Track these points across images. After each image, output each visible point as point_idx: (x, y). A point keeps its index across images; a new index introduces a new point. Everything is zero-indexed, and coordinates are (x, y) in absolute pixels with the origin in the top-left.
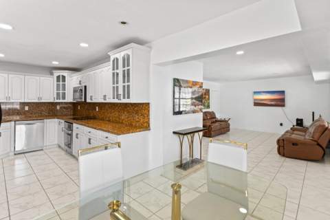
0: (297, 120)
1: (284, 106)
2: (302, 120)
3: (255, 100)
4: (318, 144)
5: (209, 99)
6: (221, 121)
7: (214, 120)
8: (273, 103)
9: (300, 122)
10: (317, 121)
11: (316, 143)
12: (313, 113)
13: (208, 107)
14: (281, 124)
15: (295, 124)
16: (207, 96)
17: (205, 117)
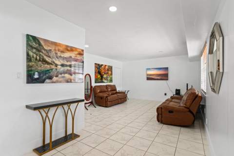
0: (177, 90)
1: (167, 80)
2: (179, 90)
3: (147, 75)
4: (190, 111)
5: (112, 74)
6: (119, 93)
7: (115, 91)
8: (158, 78)
9: (178, 92)
10: (189, 90)
11: (188, 110)
12: (187, 84)
13: (111, 81)
14: (165, 94)
15: (175, 94)
16: (110, 72)
17: (106, 90)
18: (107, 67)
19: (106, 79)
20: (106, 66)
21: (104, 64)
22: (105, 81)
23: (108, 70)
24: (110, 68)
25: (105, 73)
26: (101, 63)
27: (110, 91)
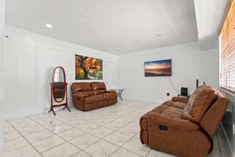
0: (182, 89)
1: (170, 75)
2: (186, 89)
3: (145, 70)
5: (101, 69)
6: (109, 92)
7: (103, 91)
8: (159, 73)
9: (184, 91)
10: (200, 87)
12: (197, 80)
13: (101, 77)
14: (168, 94)
15: (180, 94)
16: (98, 67)
17: (90, 88)
18: (94, 61)
19: (93, 75)
20: (92, 59)
21: (90, 56)
22: (91, 78)
23: (96, 64)
24: (100, 62)
25: (90, 68)
26: (84, 55)
27: (96, 90)
